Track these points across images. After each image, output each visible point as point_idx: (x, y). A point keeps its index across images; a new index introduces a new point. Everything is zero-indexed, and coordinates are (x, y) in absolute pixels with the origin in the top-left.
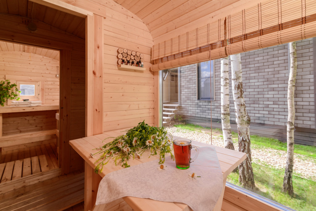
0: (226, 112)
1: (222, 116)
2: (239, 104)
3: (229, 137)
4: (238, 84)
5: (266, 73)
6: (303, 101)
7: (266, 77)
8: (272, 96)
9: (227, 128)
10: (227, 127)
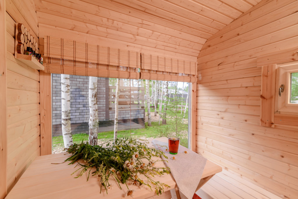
0: (68, 118)
1: (63, 122)
2: (95, 109)
3: (71, 140)
4: (95, 93)
5: (77, 82)
6: (100, 104)
7: (78, 85)
8: (82, 101)
9: (68, 133)
10: (69, 131)
